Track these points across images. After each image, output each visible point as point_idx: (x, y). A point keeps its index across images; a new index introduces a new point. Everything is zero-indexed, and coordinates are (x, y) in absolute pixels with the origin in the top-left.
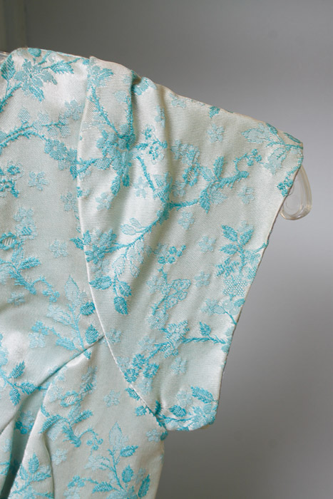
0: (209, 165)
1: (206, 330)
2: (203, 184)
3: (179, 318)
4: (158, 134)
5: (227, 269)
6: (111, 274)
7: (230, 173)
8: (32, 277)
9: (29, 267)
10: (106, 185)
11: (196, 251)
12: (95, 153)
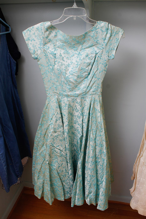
0: (115, 32)
1: (114, 48)
2: (114, 34)
3: (111, 47)
4: (110, 29)
5: (116, 42)
6: (105, 42)
7: (117, 33)
8: (98, 42)
9: (98, 41)
10: (105, 33)
11: (113, 40)
12: (105, 30)
